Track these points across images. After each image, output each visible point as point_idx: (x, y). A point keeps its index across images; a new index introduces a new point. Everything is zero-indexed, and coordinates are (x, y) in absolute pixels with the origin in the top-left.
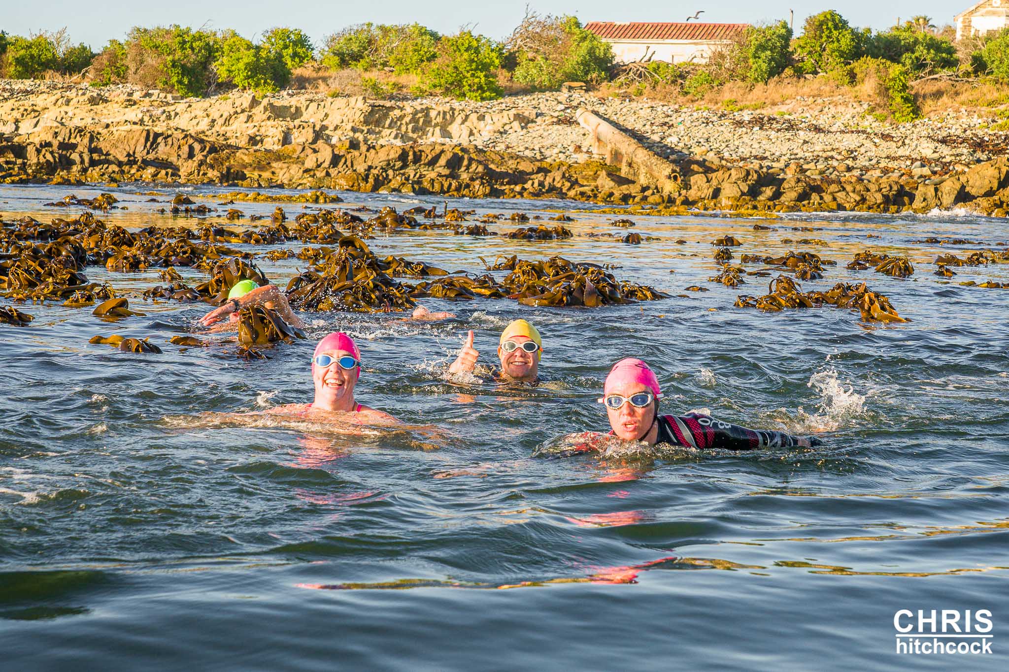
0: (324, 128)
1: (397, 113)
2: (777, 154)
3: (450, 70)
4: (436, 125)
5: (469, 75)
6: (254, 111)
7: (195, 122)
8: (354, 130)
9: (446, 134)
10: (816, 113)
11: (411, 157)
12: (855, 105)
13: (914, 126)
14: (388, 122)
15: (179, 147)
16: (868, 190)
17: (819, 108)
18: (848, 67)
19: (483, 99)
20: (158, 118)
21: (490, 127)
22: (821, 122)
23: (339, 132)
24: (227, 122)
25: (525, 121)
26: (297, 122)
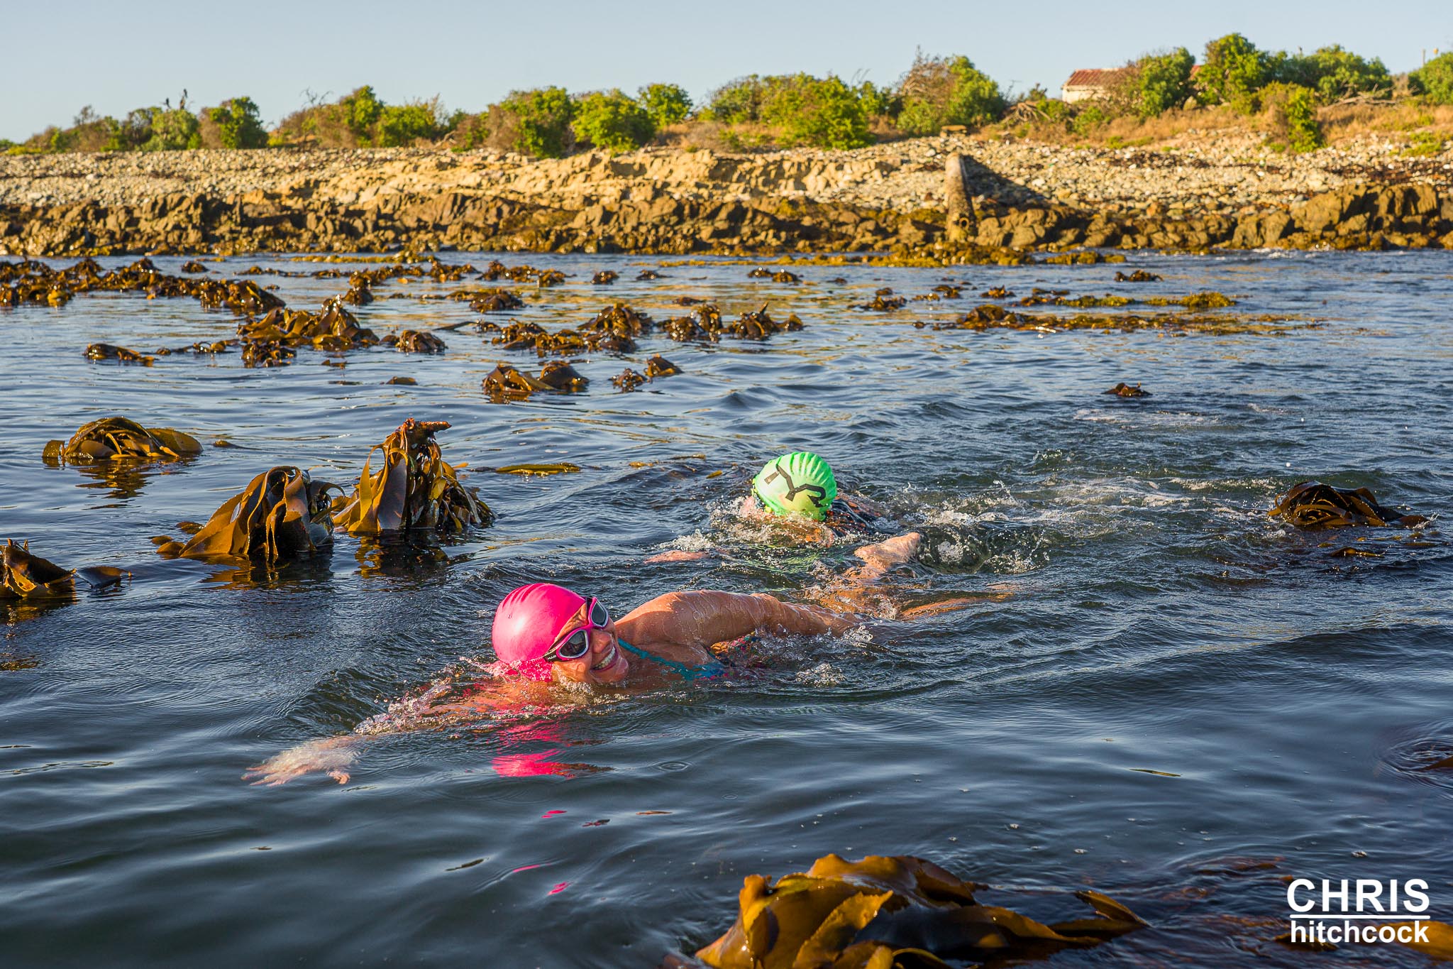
0: (666, 185)
1: (747, 166)
2: (1147, 193)
3: (815, 118)
4: (790, 177)
5: (834, 123)
6: (594, 169)
7: (532, 183)
8: (698, 185)
9: (800, 185)
10: (1208, 147)
11: (687, 211)
12: (1252, 136)
13: (1315, 156)
14: (735, 176)
15: (487, 210)
16: (1192, 229)
17: (1211, 141)
18: (1254, 95)
19: (850, 148)
20: (497, 182)
21: (848, 178)
22: (1210, 156)
23: (682, 189)
24: (565, 182)
25: (886, 169)
26: (639, 179)
